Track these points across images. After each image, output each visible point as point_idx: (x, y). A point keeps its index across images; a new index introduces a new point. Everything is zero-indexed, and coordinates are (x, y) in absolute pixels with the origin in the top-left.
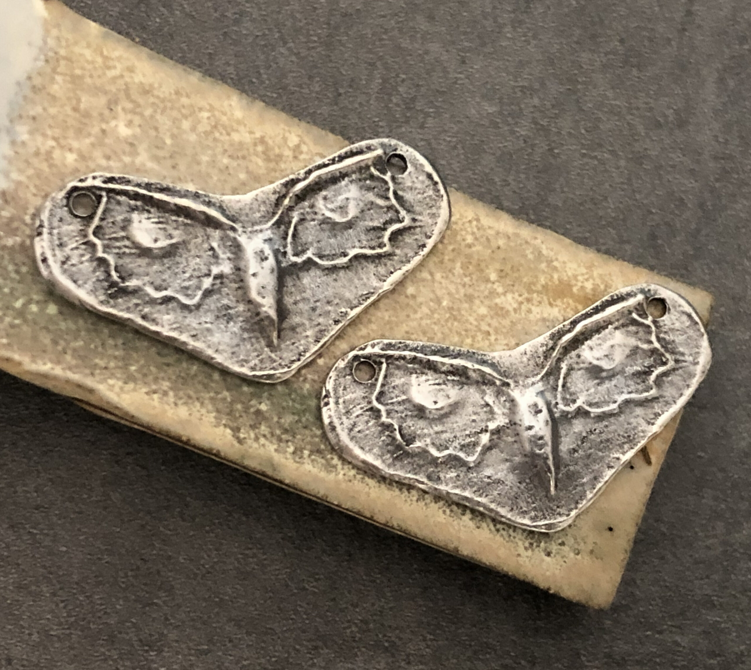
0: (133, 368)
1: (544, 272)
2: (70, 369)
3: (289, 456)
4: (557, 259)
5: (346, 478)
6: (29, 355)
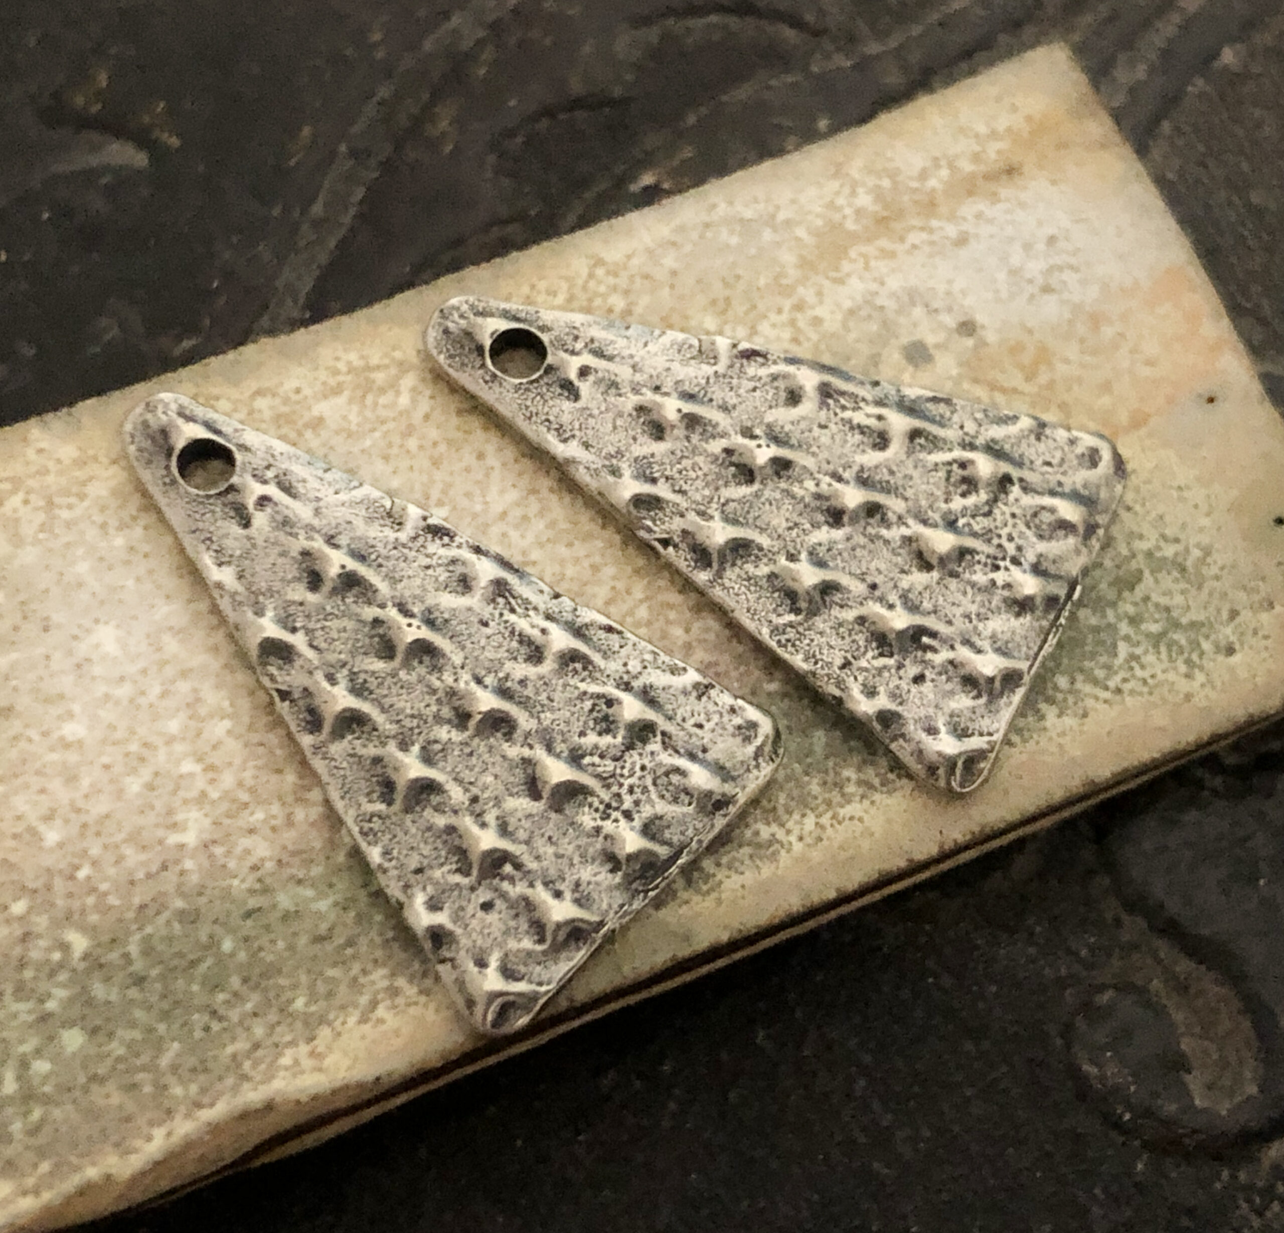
0: (300, 1003)
1: (778, 244)
2: (199, 1105)
4: (778, 208)
5: (809, 840)
6: (108, 1148)
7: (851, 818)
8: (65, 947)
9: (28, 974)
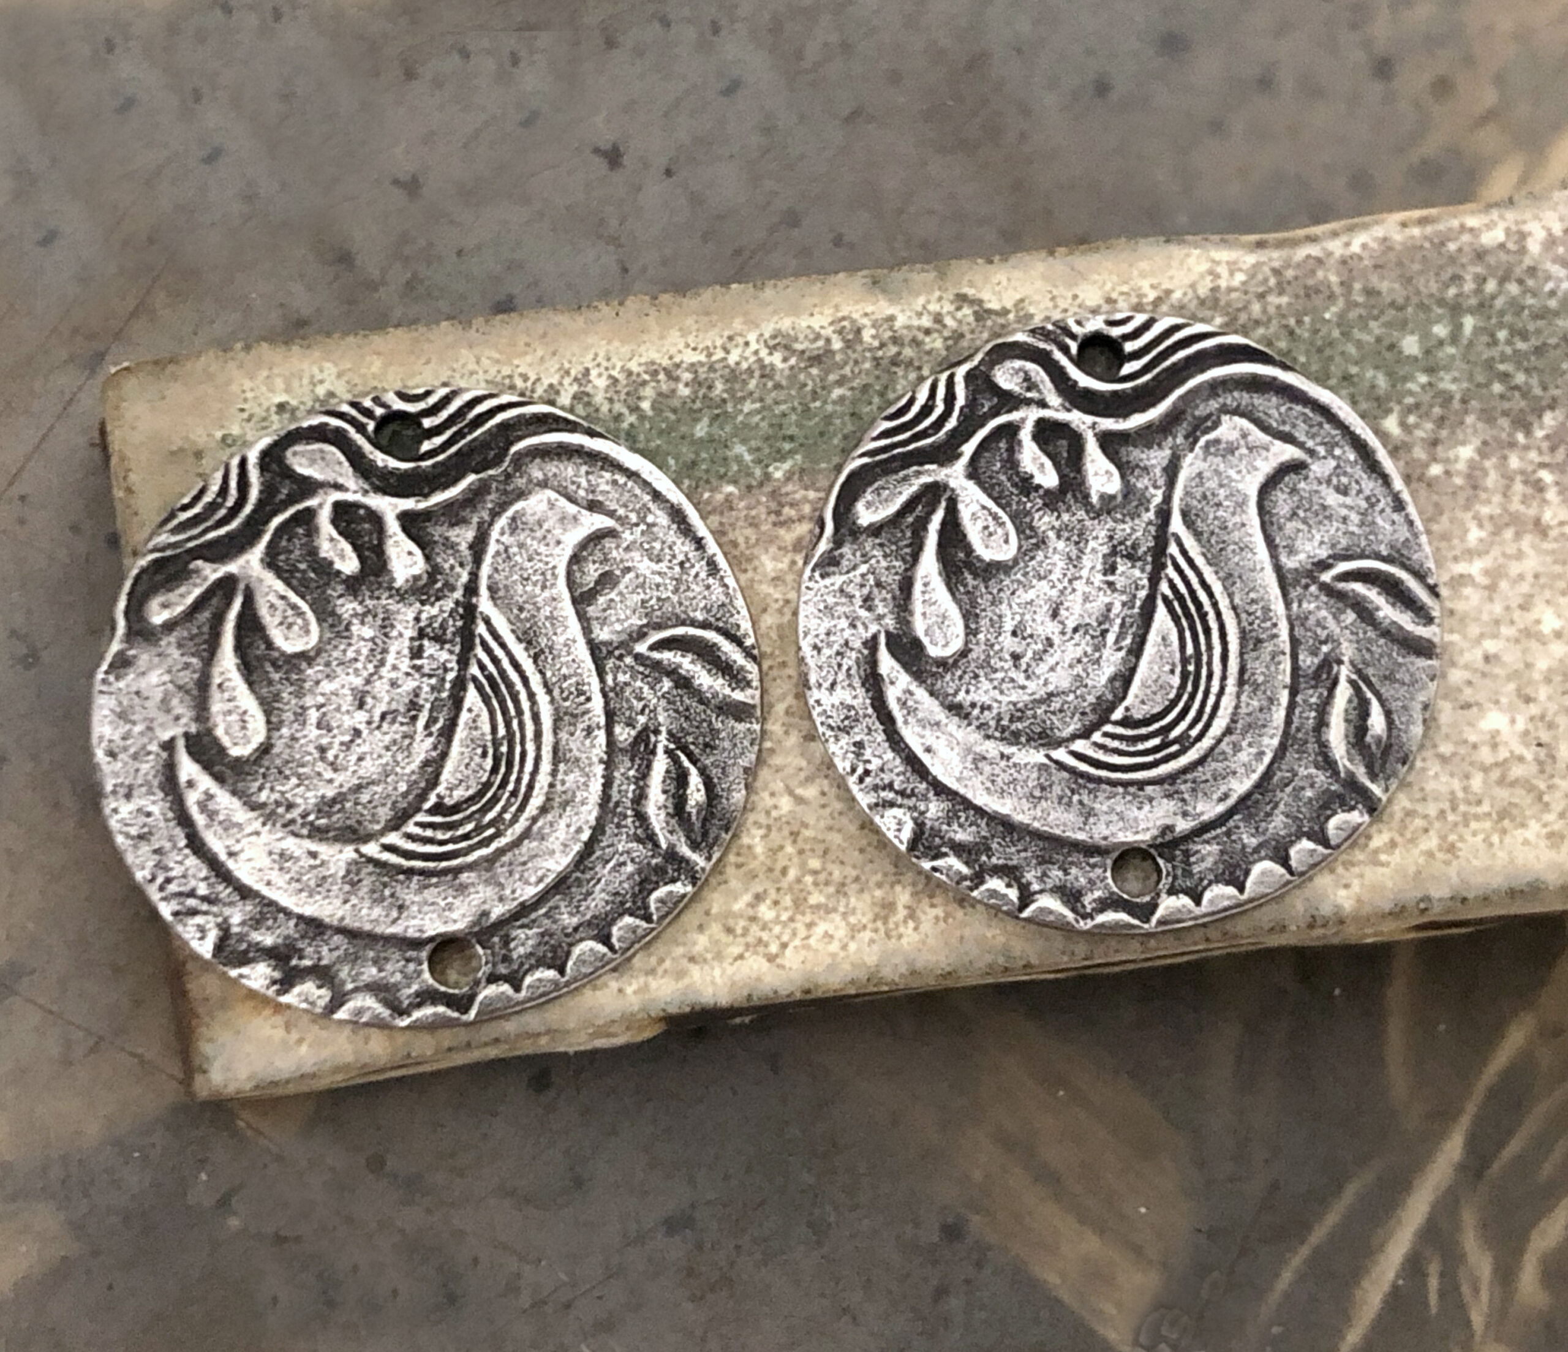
2: (1319, 261)
3: (866, 321)
5: (740, 340)
6: (1398, 247)
7: (694, 349)
8: (1403, 424)
9: (1437, 411)
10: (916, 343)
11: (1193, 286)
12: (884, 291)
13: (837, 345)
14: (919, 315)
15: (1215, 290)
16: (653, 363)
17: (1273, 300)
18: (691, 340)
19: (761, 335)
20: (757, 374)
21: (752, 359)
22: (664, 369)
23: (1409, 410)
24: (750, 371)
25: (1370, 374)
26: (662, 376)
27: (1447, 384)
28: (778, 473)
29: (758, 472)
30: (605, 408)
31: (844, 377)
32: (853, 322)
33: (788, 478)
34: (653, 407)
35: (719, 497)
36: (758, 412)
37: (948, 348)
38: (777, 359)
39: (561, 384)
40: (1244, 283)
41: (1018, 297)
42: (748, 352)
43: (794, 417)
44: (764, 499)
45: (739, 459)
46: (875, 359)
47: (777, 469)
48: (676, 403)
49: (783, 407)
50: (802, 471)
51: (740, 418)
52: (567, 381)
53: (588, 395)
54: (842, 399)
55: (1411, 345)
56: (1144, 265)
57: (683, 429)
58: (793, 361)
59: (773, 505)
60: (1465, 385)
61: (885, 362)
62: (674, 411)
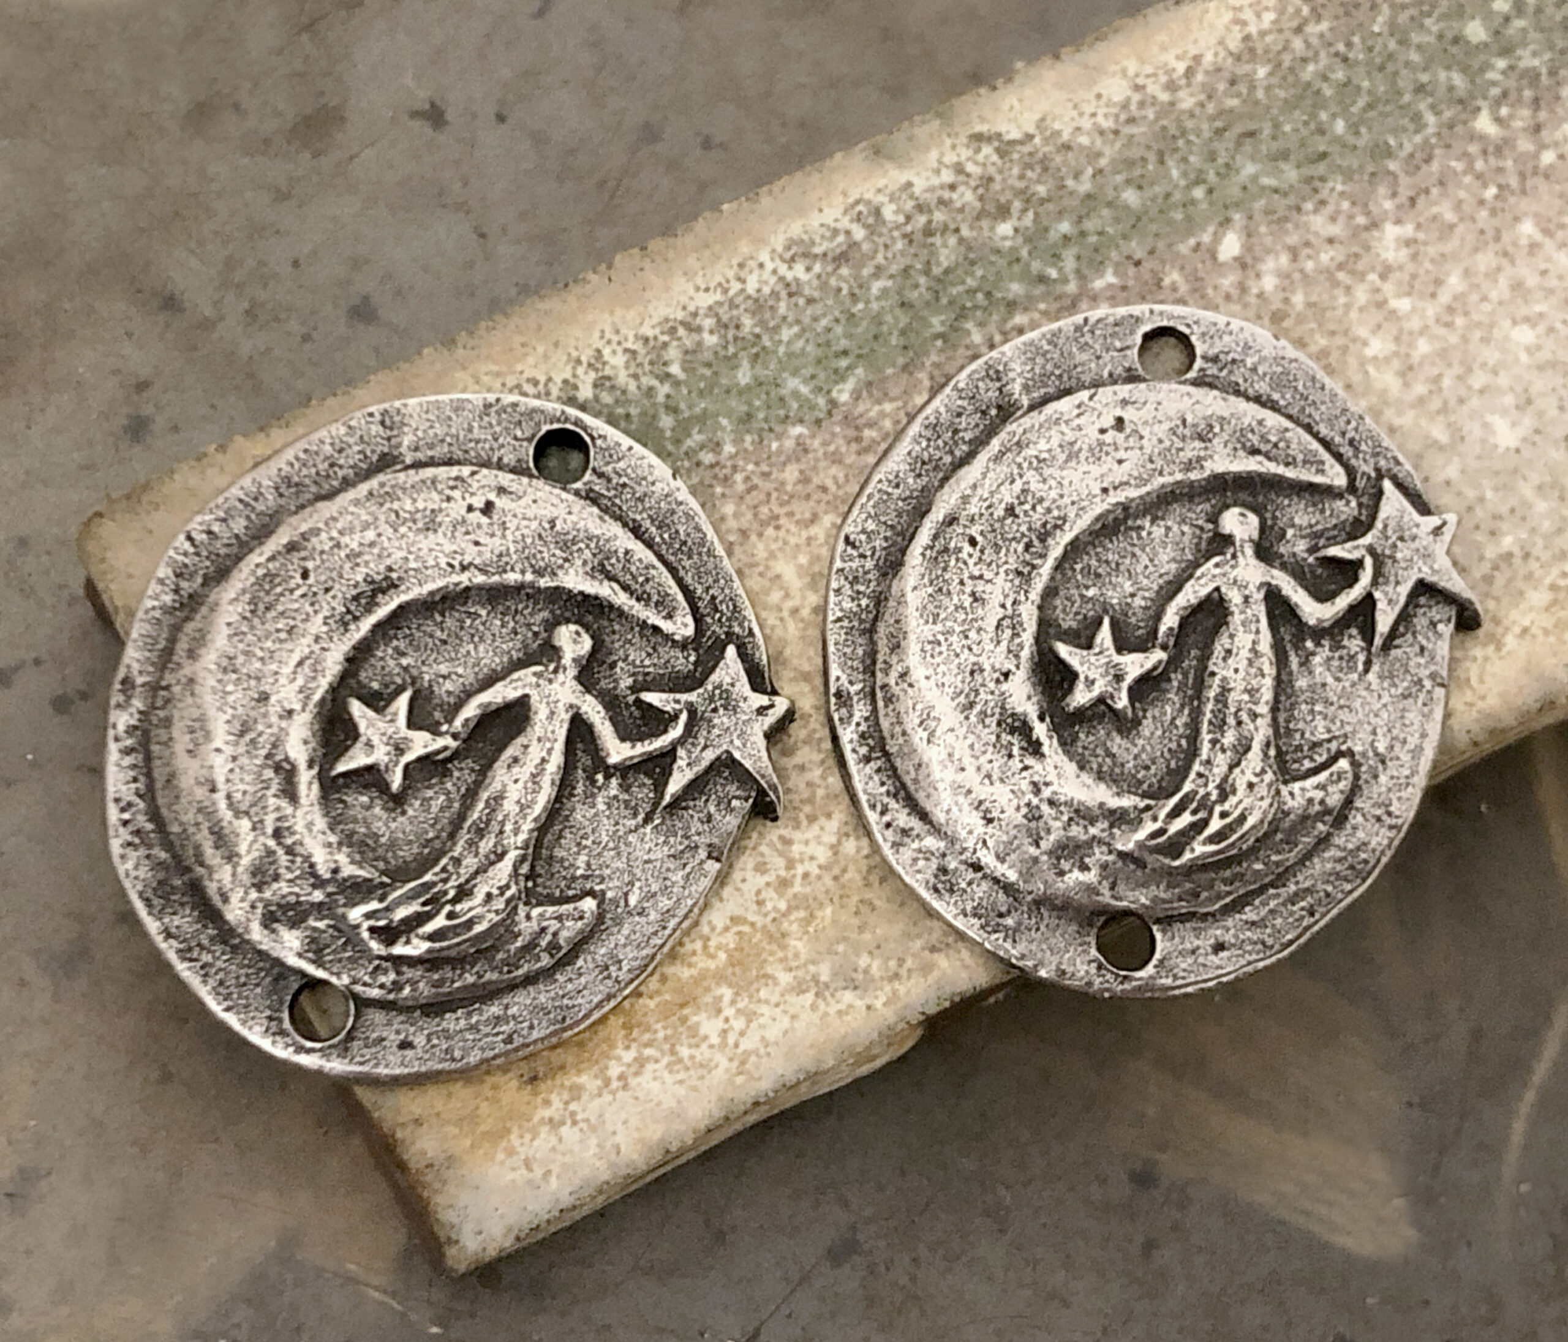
10: (942, 202)
11: (1221, 42)
12: (890, 158)
13: (859, 233)
14: (937, 172)
15: (1247, 38)
16: (667, 320)
17: (1314, 29)
18: (700, 281)
19: (773, 251)
20: (783, 294)
21: (773, 280)
22: (682, 323)
23: (1498, 102)
24: (774, 294)
25: (1442, 75)
26: (681, 332)
27: (1528, 60)
28: (843, 394)
29: (821, 401)
30: (632, 386)
31: (878, 268)
32: (869, 202)
33: (857, 396)
34: (684, 370)
35: (789, 444)
36: (798, 336)
37: (981, 198)
38: (799, 271)
39: (575, 376)
40: (1275, 22)
41: (1037, 116)
42: (766, 274)
43: (839, 330)
44: (838, 429)
45: (796, 394)
46: (905, 236)
47: (840, 391)
48: (707, 356)
49: (824, 322)
50: (869, 384)
51: (782, 350)
52: (580, 371)
53: (609, 378)
54: (885, 291)
55: (1476, 31)
56: (1162, 37)
57: (724, 381)
58: (817, 268)
59: (851, 433)
60: (1547, 56)
61: (918, 237)
62: (709, 365)
